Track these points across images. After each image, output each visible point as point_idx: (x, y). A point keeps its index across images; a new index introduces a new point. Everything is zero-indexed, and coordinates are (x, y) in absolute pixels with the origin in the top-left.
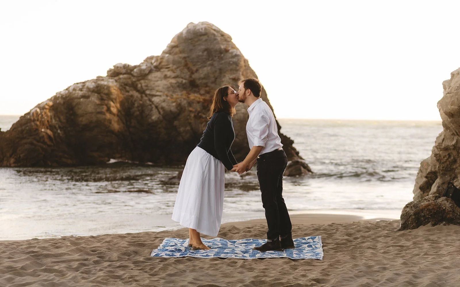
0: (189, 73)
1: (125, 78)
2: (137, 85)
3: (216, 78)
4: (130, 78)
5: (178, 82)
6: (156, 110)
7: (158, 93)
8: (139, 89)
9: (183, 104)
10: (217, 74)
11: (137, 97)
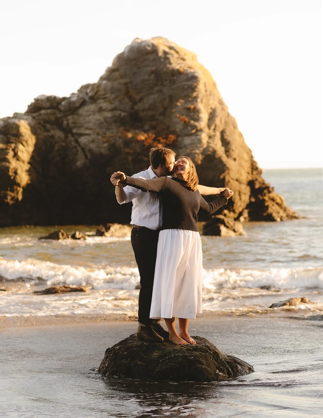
0: (130, 104)
1: (47, 114)
2: (62, 122)
3: (166, 109)
4: (54, 114)
5: (115, 116)
6: (83, 154)
7: (87, 132)
8: (64, 127)
9: (117, 144)
10: (166, 103)
11: (59, 137)
